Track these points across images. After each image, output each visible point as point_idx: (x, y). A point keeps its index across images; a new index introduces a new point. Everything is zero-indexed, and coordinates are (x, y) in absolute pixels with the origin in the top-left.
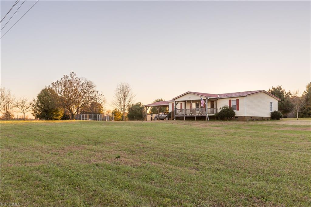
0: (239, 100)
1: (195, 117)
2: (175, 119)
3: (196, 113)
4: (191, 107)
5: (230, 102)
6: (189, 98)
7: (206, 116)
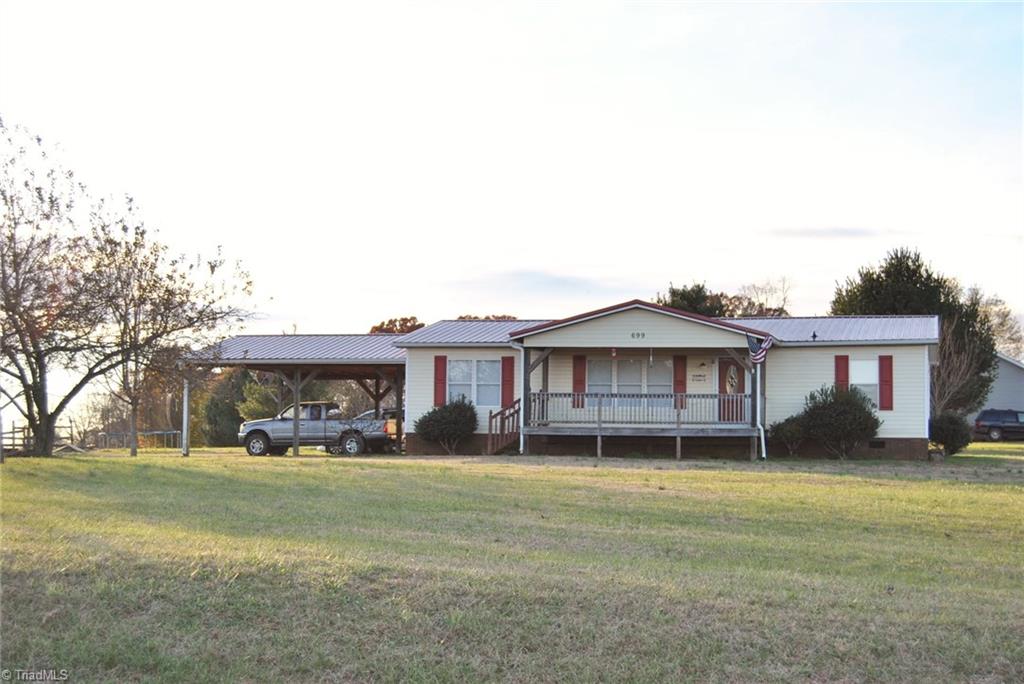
0: (894, 360)
1: (679, 439)
2: (521, 449)
3: (682, 419)
4: (579, 383)
5: (842, 365)
6: (633, 335)
7: (756, 434)
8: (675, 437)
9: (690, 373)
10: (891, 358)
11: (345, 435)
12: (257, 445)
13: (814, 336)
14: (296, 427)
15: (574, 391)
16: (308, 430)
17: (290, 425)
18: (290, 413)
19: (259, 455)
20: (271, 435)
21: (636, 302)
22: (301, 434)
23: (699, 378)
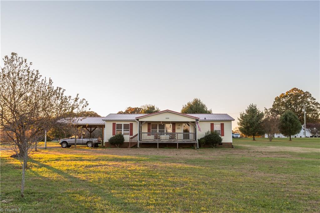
1: (178, 144)
2: (138, 146)
3: (178, 139)
4: (149, 130)
5: (212, 125)
6: (166, 118)
7: (196, 142)
8: (177, 143)
9: (176, 127)
10: (223, 124)
11: (88, 142)
12: (64, 145)
13: (205, 119)
14: (76, 140)
15: (148, 132)
16: (78, 141)
17: (74, 140)
18: (74, 137)
19: (65, 148)
20: (68, 142)
21: (167, 110)
22: (77, 142)
23: (178, 128)
